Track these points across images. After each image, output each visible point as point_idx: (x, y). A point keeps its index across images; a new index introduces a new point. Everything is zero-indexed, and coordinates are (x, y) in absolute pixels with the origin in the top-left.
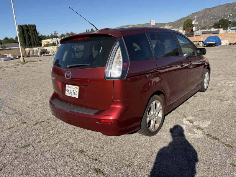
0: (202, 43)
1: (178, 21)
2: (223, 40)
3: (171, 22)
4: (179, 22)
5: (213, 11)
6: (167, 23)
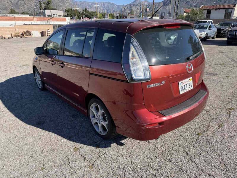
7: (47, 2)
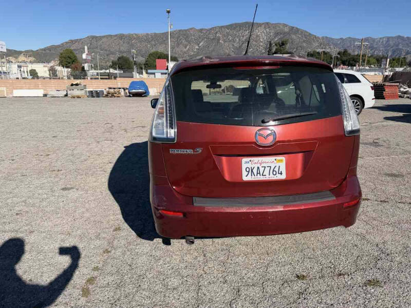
0: (123, 90)
1: (44, 50)
2: (152, 87)
3: (32, 51)
4: (48, 51)
5: (103, 42)
6: (23, 50)
7: (280, 42)
